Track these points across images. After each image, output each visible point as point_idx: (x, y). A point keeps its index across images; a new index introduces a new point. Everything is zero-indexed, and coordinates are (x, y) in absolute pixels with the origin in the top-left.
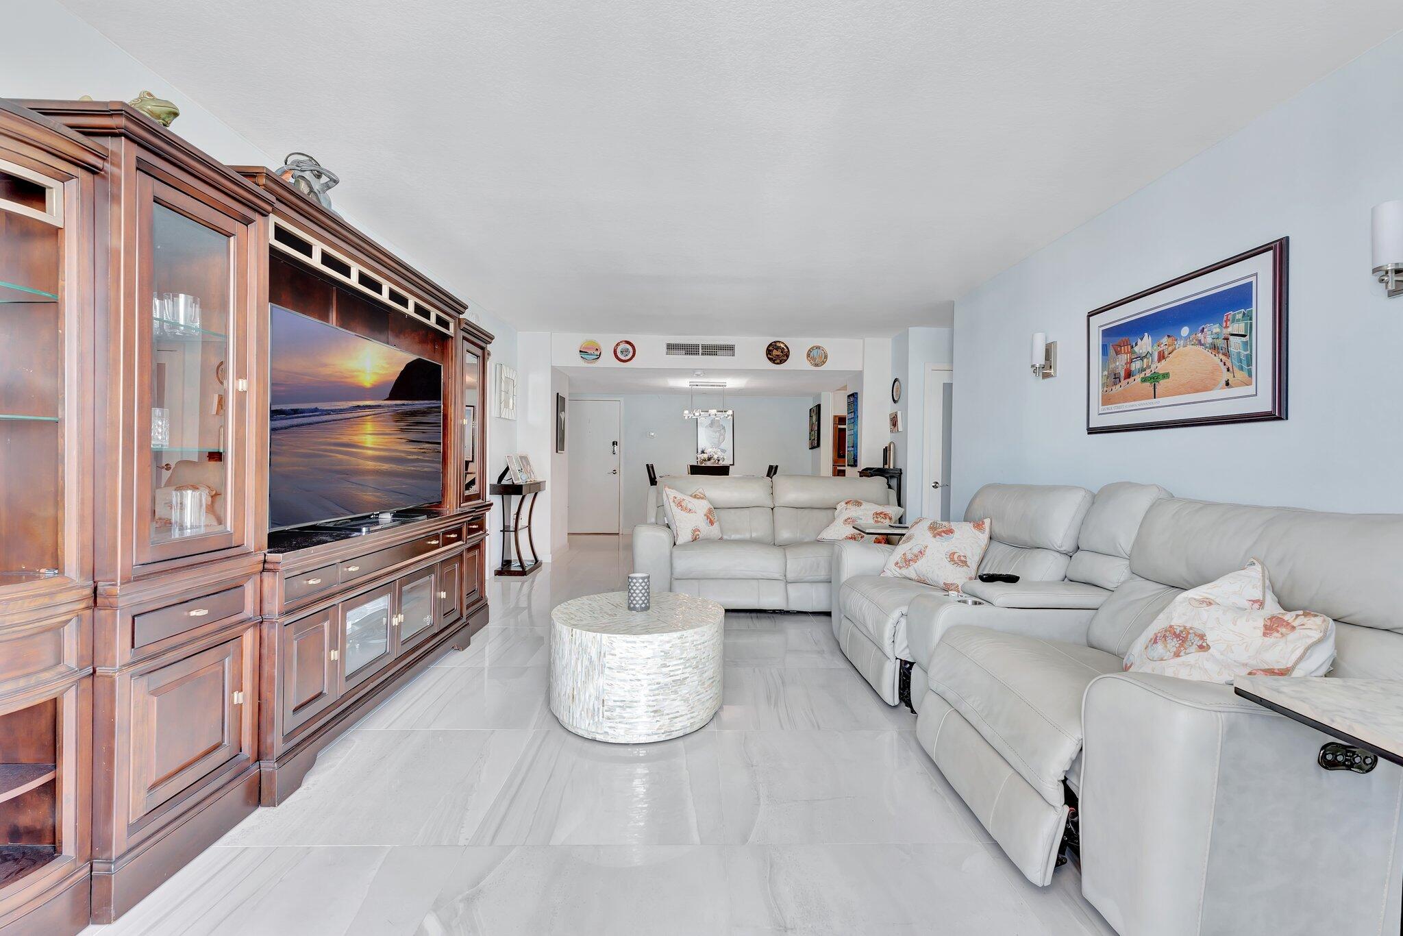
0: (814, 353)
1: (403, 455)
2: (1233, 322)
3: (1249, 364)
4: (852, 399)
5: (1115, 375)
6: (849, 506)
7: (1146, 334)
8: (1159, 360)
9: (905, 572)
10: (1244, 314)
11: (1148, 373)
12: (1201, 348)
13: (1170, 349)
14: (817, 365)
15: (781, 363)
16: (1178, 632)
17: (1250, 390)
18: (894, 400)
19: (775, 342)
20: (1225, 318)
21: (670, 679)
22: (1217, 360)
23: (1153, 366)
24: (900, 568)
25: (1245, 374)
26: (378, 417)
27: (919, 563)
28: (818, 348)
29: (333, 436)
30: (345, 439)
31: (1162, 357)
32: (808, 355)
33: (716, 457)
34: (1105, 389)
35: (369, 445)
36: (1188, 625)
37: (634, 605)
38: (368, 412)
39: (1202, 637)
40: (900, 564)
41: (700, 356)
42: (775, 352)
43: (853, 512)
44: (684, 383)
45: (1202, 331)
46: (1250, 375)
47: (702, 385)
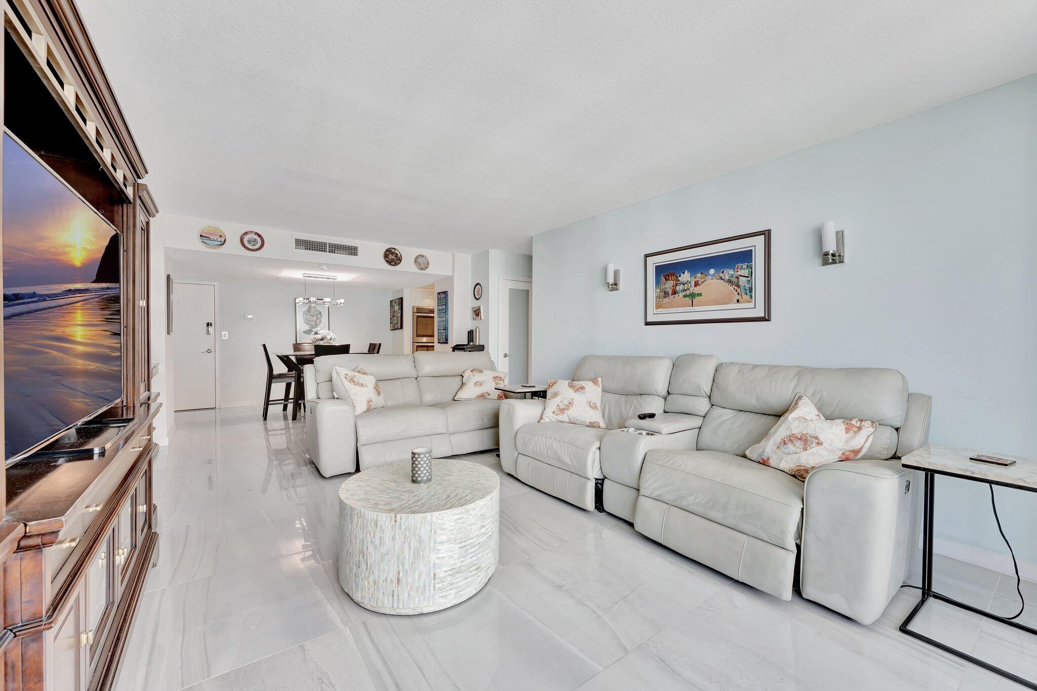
0: (420, 260)
1: (107, 351)
2: (741, 269)
3: (751, 291)
4: (443, 296)
5: (665, 292)
6: (475, 373)
7: (686, 271)
8: (695, 286)
9: (560, 418)
10: (748, 266)
11: (688, 292)
12: (722, 281)
13: (703, 280)
14: (422, 269)
15: (395, 265)
16: (799, 437)
17: (752, 305)
18: (476, 298)
19: (390, 248)
20: (736, 267)
21: (485, 537)
22: (731, 288)
23: (691, 289)
24: (557, 415)
25: (749, 297)
26: (86, 304)
27: (571, 410)
28: (422, 256)
29: (48, 328)
30: (58, 332)
31: (696, 284)
32: (416, 261)
33: (329, 337)
34: (658, 300)
35: (79, 339)
36: (804, 432)
37: (417, 478)
38: (78, 297)
39: (816, 438)
40: (556, 413)
41: (327, 253)
42: (391, 257)
43: (478, 377)
44: (297, 274)
45: (723, 272)
46: (751, 297)
47: (314, 277)
